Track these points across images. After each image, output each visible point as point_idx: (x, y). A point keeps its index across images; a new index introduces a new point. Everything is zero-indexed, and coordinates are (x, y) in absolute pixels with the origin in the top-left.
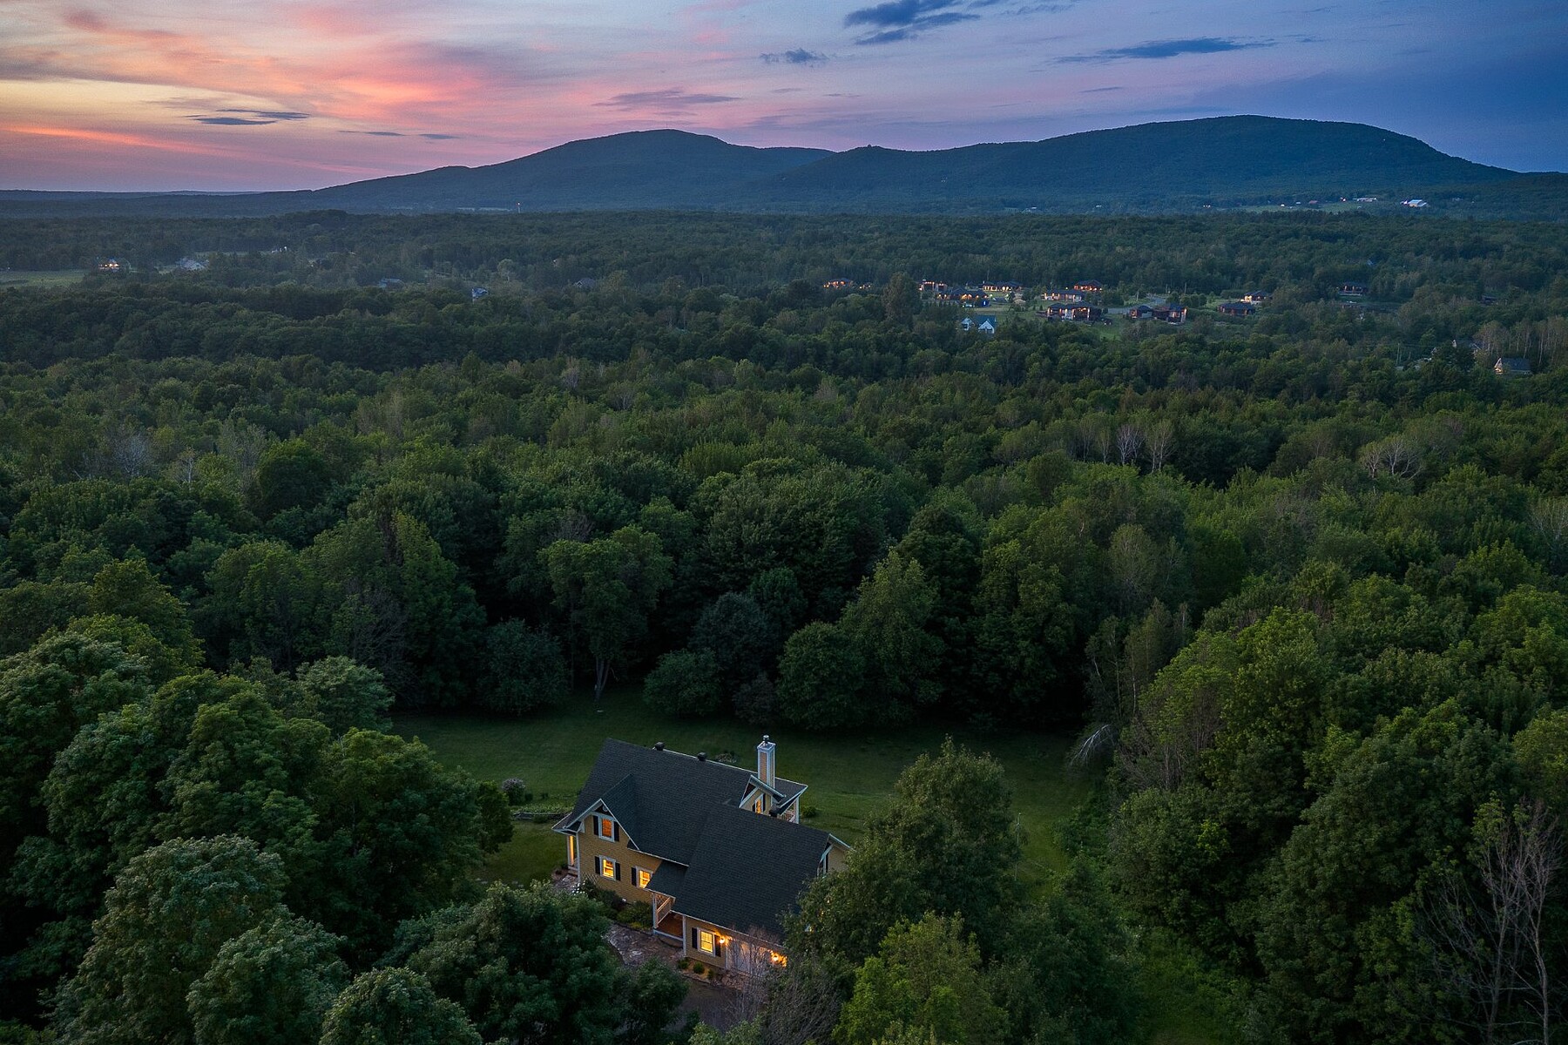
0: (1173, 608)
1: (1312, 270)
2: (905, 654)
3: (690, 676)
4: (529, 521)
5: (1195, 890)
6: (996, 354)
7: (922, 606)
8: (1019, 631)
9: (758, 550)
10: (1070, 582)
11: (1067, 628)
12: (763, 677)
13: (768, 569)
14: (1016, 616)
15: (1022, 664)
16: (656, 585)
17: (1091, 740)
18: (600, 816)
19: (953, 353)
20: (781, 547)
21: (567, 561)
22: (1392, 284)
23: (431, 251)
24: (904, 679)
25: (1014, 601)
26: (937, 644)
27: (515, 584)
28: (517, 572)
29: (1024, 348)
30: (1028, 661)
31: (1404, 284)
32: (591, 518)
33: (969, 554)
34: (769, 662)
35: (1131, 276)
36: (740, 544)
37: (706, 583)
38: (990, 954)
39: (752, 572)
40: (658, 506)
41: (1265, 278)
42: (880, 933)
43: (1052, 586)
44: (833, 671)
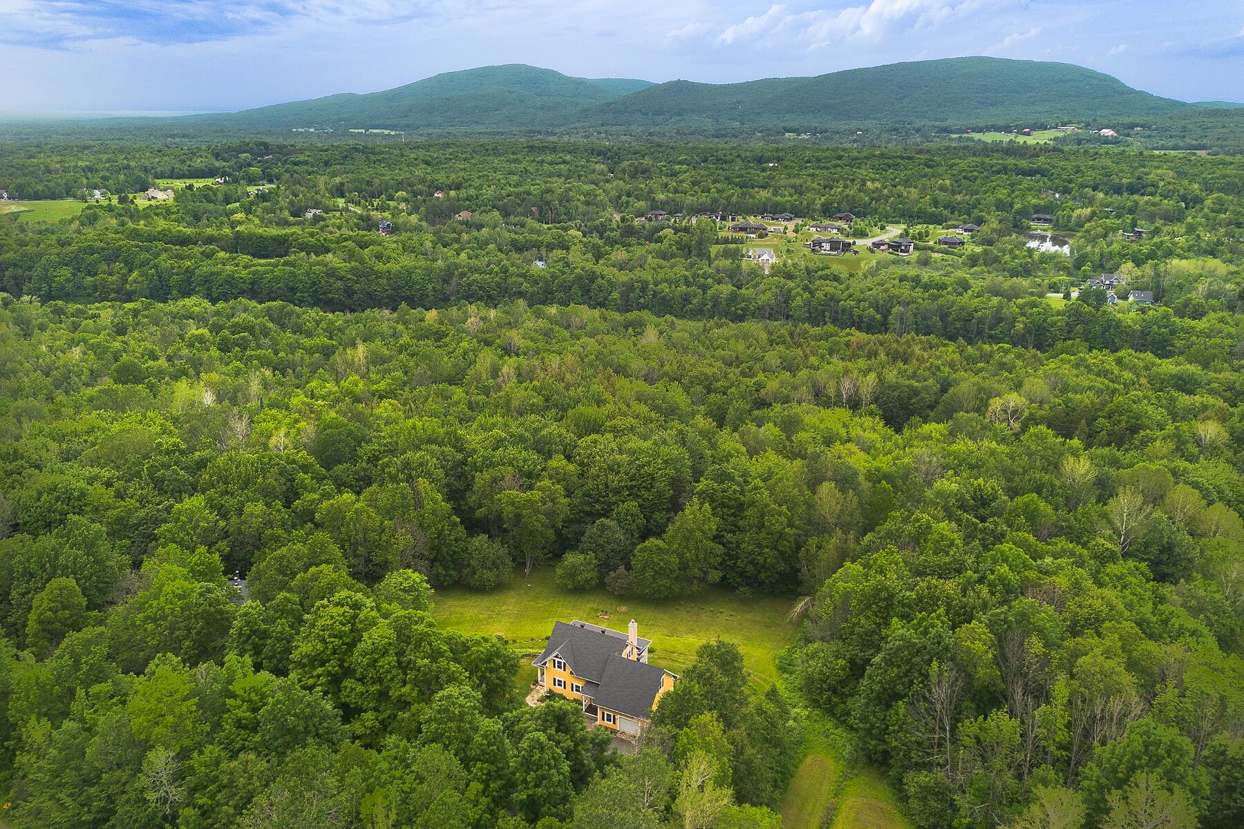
0: (846, 533)
1: (1012, 204)
2: (701, 556)
3: (582, 568)
4: (486, 476)
5: (835, 692)
6: (770, 289)
7: (710, 529)
8: (765, 543)
9: (617, 491)
10: (793, 515)
11: (790, 542)
12: (622, 569)
13: (623, 502)
14: (763, 535)
15: (765, 561)
16: (562, 516)
17: (799, 607)
18: (557, 660)
19: (739, 288)
20: (630, 488)
21: (513, 504)
22: (1070, 217)
23: (342, 184)
24: (700, 569)
25: (761, 526)
26: (720, 549)
27: (479, 513)
28: (480, 506)
29: (791, 284)
30: (769, 560)
31: (1079, 217)
32: (520, 471)
33: (738, 495)
34: (626, 559)
35: (876, 209)
36: (607, 486)
37: (587, 509)
38: (728, 724)
39: (614, 504)
40: (558, 462)
41: (976, 212)
42: (688, 718)
43: (783, 519)
44: (661, 568)
